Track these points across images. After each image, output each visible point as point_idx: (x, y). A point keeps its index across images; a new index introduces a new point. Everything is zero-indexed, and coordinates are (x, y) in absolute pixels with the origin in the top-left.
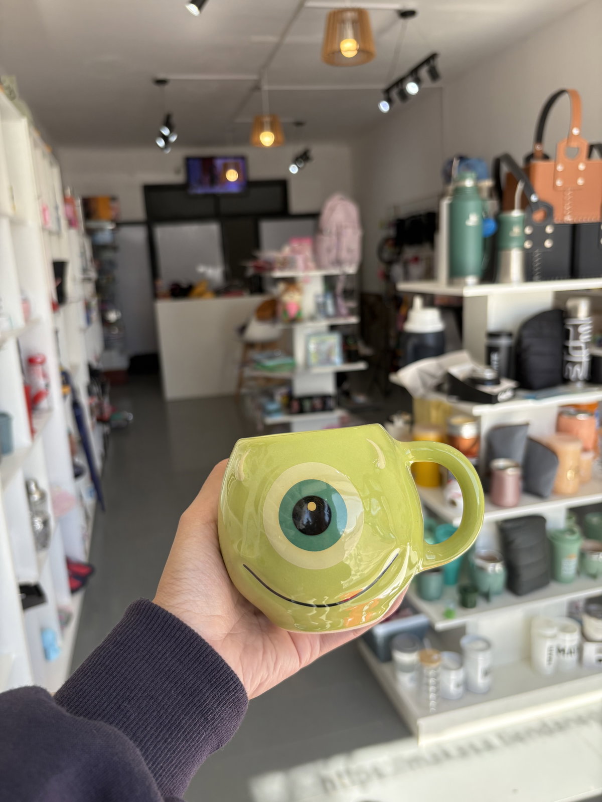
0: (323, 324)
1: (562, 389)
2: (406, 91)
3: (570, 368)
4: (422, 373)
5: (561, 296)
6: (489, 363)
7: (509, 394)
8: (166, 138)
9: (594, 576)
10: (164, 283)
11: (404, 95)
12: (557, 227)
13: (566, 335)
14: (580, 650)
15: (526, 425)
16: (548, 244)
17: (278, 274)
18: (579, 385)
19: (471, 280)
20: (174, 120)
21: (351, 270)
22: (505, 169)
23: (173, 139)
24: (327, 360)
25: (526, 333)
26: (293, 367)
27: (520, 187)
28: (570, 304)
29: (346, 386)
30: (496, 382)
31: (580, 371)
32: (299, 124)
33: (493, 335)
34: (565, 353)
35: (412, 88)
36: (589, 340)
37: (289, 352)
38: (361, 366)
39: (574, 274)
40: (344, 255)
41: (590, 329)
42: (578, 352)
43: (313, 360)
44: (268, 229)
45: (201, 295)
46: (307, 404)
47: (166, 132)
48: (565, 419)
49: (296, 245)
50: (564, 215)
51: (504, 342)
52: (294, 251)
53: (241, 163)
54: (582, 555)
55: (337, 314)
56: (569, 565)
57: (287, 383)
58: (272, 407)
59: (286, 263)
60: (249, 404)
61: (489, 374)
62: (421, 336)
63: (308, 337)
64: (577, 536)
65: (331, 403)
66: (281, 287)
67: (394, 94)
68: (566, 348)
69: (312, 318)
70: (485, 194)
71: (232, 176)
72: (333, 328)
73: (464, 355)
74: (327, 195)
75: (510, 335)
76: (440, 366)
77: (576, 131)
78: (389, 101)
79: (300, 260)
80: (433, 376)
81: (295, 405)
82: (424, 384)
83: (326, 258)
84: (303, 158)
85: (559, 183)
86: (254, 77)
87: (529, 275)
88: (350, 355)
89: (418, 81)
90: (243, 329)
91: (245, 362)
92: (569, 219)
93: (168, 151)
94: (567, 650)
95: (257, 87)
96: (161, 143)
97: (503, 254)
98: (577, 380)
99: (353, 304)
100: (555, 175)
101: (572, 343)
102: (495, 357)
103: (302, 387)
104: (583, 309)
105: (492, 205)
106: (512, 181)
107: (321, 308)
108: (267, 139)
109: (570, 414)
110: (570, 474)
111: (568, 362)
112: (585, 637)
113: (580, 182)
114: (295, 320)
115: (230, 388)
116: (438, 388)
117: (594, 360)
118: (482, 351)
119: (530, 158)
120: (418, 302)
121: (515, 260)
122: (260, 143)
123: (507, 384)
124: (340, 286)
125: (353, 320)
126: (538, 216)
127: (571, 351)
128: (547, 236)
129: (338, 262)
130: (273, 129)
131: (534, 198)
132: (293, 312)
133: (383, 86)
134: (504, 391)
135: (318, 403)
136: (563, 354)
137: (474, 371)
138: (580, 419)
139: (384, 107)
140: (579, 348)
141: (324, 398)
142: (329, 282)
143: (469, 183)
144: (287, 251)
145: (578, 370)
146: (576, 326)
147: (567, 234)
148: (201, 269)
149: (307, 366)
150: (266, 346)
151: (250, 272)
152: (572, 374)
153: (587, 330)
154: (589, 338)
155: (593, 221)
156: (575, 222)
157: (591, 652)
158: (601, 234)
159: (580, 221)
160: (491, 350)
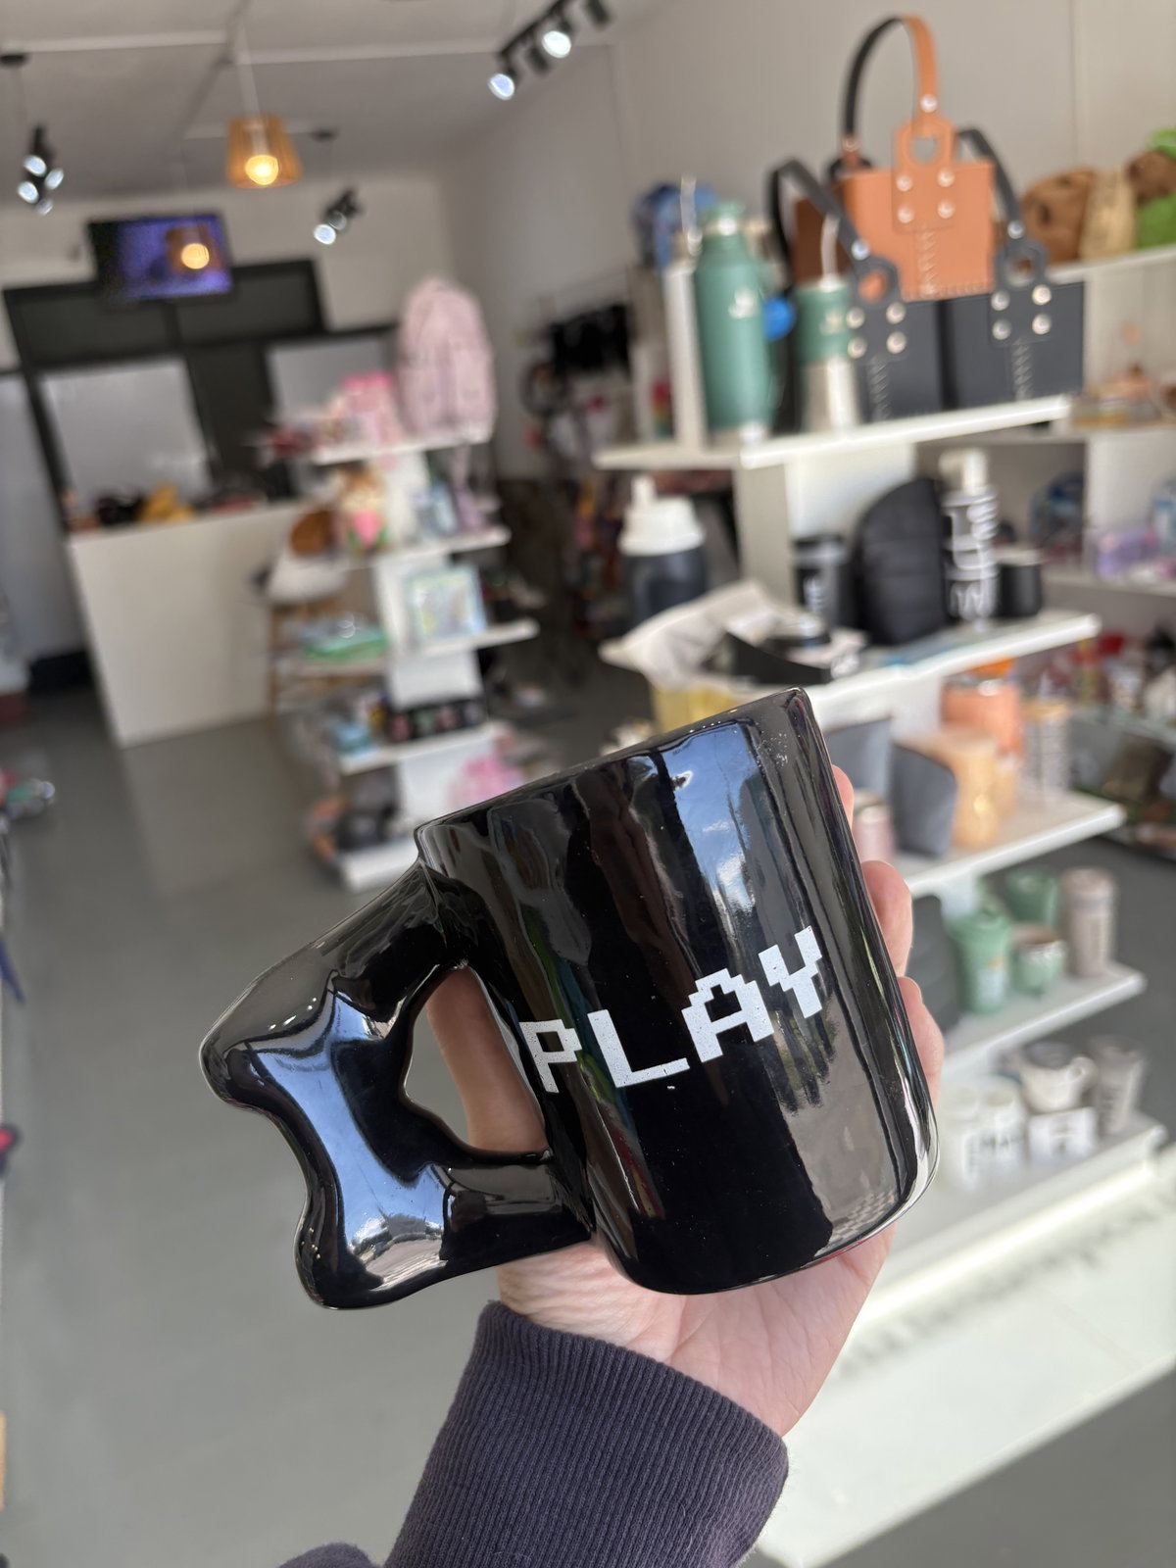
0: (435, 551)
1: (948, 637)
2: (544, 50)
3: (960, 594)
4: (676, 638)
5: (929, 452)
6: (802, 600)
7: (851, 662)
8: (39, 181)
9: (1037, 993)
10: (80, 499)
11: (540, 60)
12: (912, 308)
13: (945, 528)
14: (1024, 1137)
15: (887, 720)
16: (895, 344)
17: (327, 455)
18: (980, 627)
19: (753, 432)
20: (52, 139)
21: (478, 432)
22: (792, 191)
23: (55, 180)
24: (453, 626)
25: (871, 533)
26: (384, 647)
27: (830, 230)
28: (947, 464)
29: (500, 673)
30: (824, 640)
31: (979, 597)
32: (324, 135)
33: (805, 544)
34: (946, 565)
35: (556, 44)
36: (989, 536)
37: (372, 616)
38: (523, 630)
39: (950, 399)
40: (461, 404)
41: (990, 513)
42: (971, 557)
43: (425, 627)
44: (288, 365)
45: (164, 516)
46: (425, 721)
47: (37, 166)
48: (959, 697)
49: (358, 391)
50: (919, 282)
51: (828, 556)
52: (354, 404)
53: (209, 226)
54: (1016, 957)
55: (462, 528)
56: (992, 981)
57: (377, 682)
58: (353, 734)
59: (340, 432)
60: (302, 735)
61: (807, 625)
62: (658, 561)
63: (408, 582)
64: (1000, 921)
65: (473, 712)
66: (337, 482)
67: (520, 57)
68: (947, 557)
69: (412, 541)
70: (753, 249)
71: (195, 256)
72: (456, 558)
73: (748, 592)
74: (406, 282)
75: (838, 539)
76: (710, 619)
77: (928, 104)
78: (511, 72)
79: (369, 421)
80: (695, 642)
81: (401, 725)
82: (681, 660)
83: (425, 412)
84: (343, 208)
85: (905, 216)
86: (216, 37)
87: (868, 411)
88: (499, 611)
89: (566, 27)
90: (262, 578)
91: (279, 647)
92: (930, 290)
93: (47, 209)
94: (999, 1139)
95: (224, 60)
96: (29, 192)
97: (811, 372)
98: (976, 616)
99: (489, 505)
100: (897, 198)
101: (958, 544)
102: (814, 589)
103: (410, 686)
104: (972, 476)
105: (773, 271)
106: (810, 216)
107: (426, 518)
108: (262, 169)
109: (964, 685)
110: (980, 806)
111: (953, 582)
112: (1032, 1110)
113: (945, 210)
114: (375, 549)
115: (251, 701)
116: (708, 666)
117: (1006, 576)
118: (786, 579)
119: (836, 166)
120: (643, 489)
121: (836, 383)
122: (246, 179)
123: (847, 641)
124: (460, 470)
125: (496, 537)
126: (871, 287)
127: (957, 559)
128: (891, 328)
129: (450, 420)
130: (273, 147)
131: (859, 251)
132: (368, 533)
133: (494, 44)
134: (843, 656)
135: (446, 715)
136: (942, 569)
137: (778, 623)
138: (987, 695)
139: (503, 87)
140: (974, 552)
141: (458, 704)
142: (436, 463)
143: (726, 226)
144: (339, 406)
145: (975, 596)
146: (963, 509)
147: (929, 320)
148: (159, 461)
149: (414, 642)
150: (318, 607)
151: (268, 456)
152: (964, 604)
153: (984, 515)
154: (991, 531)
155: (976, 291)
156: (942, 296)
157: (1043, 1134)
158: (992, 316)
159: (950, 294)
160: (804, 574)
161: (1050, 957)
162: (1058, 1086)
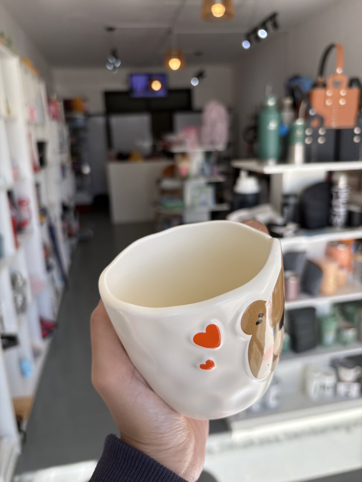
0: (202, 181)
2: (258, 36)
3: (333, 218)
5: (330, 174)
6: (282, 213)
7: (292, 232)
8: (113, 64)
9: (344, 343)
10: (114, 152)
11: (258, 38)
12: (328, 131)
13: (331, 197)
14: (335, 388)
15: (304, 252)
16: (321, 141)
17: (176, 149)
18: (338, 229)
19: (271, 162)
20: (118, 52)
21: (221, 147)
23: (118, 65)
24: (204, 203)
26: (183, 207)
28: (335, 178)
30: (285, 225)
32: (198, 54)
33: (285, 197)
34: (330, 208)
35: (262, 34)
37: (181, 197)
38: (225, 207)
39: (337, 158)
40: (217, 138)
41: (346, 195)
42: (337, 207)
44: (180, 119)
45: (135, 160)
48: (331, 249)
50: (330, 123)
51: (292, 201)
53: (163, 78)
54: (339, 332)
56: (330, 336)
57: (179, 217)
59: (181, 143)
61: (279, 220)
62: (244, 196)
63: (194, 190)
67: (252, 37)
68: (330, 206)
69: (196, 177)
71: (156, 86)
72: (209, 184)
73: (266, 208)
75: (296, 196)
77: (339, 72)
78: (250, 41)
79: (189, 141)
83: (206, 139)
84: (200, 76)
85: (328, 103)
86: (167, 26)
88: (218, 200)
89: (266, 29)
90: (159, 182)
92: (334, 126)
94: (326, 387)
96: (110, 67)
97: (291, 147)
98: (338, 225)
99: (221, 169)
100: (326, 97)
101: (334, 202)
102: (287, 211)
104: (342, 183)
105: (287, 114)
107: (202, 172)
108: (175, 64)
111: (331, 214)
112: (339, 380)
114: (185, 178)
117: (350, 215)
118: (279, 206)
120: (243, 174)
121: (298, 151)
122: (169, 68)
123: (292, 227)
125: (221, 179)
126: (315, 123)
127: (334, 207)
128: (320, 136)
129: (212, 143)
130: (179, 58)
131: (311, 113)
132: (183, 172)
133: (246, 31)
136: (328, 210)
139: (246, 45)
140: (339, 206)
142: (208, 154)
143: (271, 103)
144: (181, 136)
145: (338, 219)
147: (333, 135)
149: (193, 206)
152: (334, 221)
153: (344, 196)
154: (346, 201)
155: (349, 128)
156: (338, 128)
157: (342, 388)
158: (354, 135)
159: (341, 128)
160: (285, 205)
161: (350, 334)
162: (349, 375)
